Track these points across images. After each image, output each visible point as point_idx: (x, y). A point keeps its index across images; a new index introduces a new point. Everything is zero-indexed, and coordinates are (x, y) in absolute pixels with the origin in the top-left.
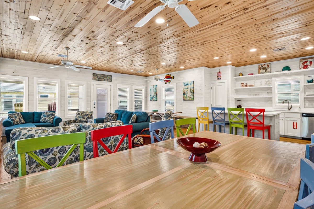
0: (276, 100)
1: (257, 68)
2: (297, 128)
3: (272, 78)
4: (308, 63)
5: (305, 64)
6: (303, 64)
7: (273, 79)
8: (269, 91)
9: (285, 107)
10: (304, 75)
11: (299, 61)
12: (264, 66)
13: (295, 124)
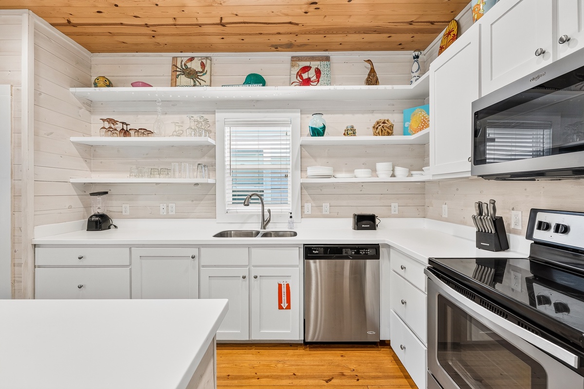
0: (227, 191)
1: (168, 69)
2: (288, 307)
3: (214, 113)
4: (311, 74)
5: (305, 76)
6: (299, 75)
7: (220, 116)
8: (205, 160)
9: (251, 216)
10: (302, 112)
11: (288, 65)
12: (189, 65)
13: (284, 290)
